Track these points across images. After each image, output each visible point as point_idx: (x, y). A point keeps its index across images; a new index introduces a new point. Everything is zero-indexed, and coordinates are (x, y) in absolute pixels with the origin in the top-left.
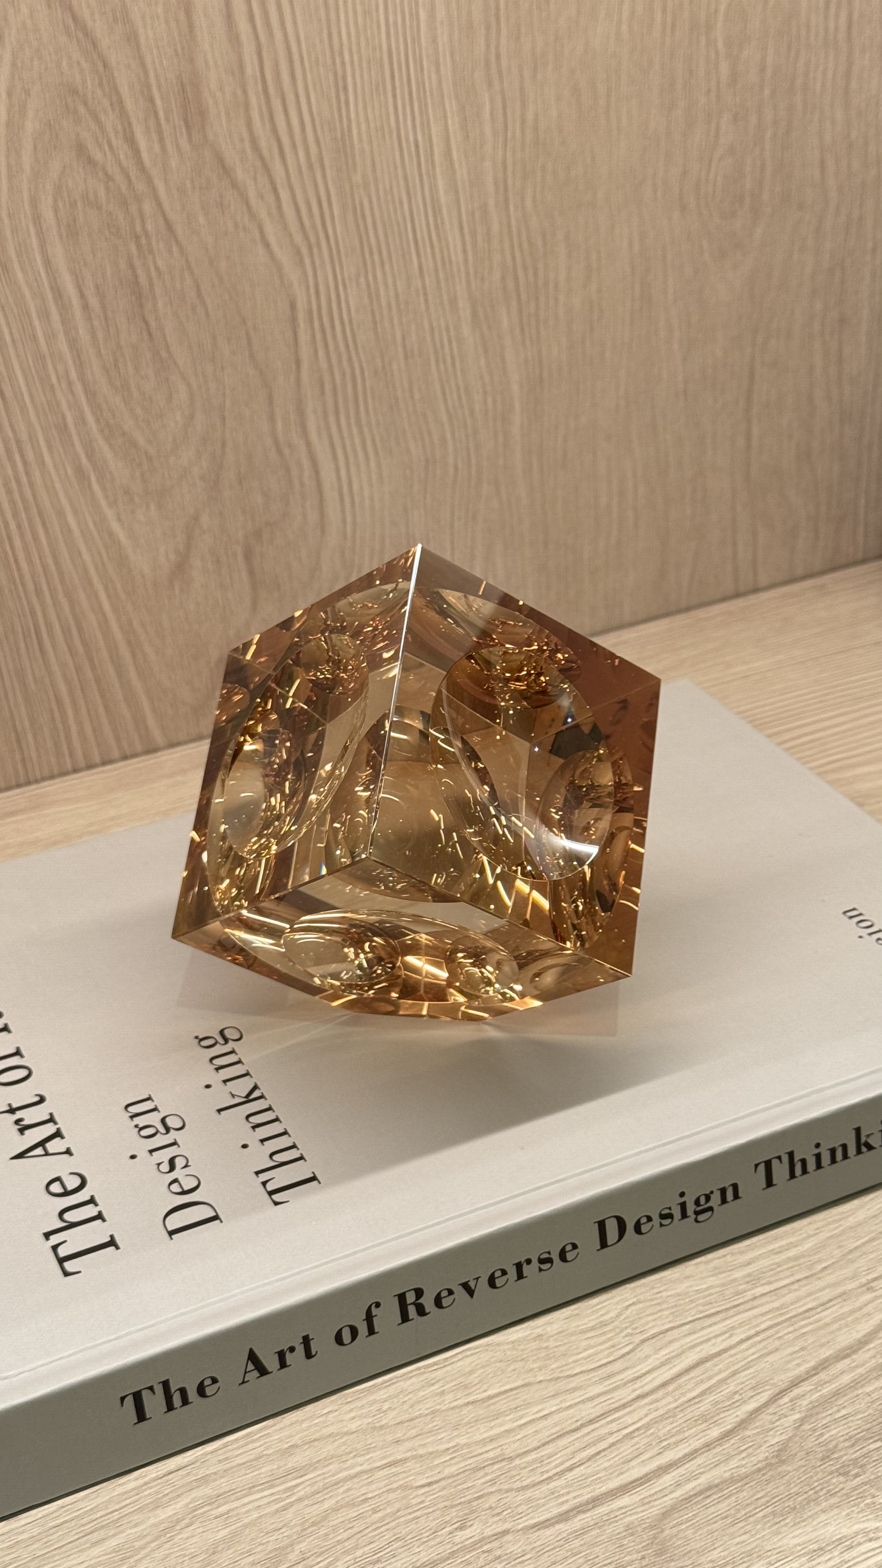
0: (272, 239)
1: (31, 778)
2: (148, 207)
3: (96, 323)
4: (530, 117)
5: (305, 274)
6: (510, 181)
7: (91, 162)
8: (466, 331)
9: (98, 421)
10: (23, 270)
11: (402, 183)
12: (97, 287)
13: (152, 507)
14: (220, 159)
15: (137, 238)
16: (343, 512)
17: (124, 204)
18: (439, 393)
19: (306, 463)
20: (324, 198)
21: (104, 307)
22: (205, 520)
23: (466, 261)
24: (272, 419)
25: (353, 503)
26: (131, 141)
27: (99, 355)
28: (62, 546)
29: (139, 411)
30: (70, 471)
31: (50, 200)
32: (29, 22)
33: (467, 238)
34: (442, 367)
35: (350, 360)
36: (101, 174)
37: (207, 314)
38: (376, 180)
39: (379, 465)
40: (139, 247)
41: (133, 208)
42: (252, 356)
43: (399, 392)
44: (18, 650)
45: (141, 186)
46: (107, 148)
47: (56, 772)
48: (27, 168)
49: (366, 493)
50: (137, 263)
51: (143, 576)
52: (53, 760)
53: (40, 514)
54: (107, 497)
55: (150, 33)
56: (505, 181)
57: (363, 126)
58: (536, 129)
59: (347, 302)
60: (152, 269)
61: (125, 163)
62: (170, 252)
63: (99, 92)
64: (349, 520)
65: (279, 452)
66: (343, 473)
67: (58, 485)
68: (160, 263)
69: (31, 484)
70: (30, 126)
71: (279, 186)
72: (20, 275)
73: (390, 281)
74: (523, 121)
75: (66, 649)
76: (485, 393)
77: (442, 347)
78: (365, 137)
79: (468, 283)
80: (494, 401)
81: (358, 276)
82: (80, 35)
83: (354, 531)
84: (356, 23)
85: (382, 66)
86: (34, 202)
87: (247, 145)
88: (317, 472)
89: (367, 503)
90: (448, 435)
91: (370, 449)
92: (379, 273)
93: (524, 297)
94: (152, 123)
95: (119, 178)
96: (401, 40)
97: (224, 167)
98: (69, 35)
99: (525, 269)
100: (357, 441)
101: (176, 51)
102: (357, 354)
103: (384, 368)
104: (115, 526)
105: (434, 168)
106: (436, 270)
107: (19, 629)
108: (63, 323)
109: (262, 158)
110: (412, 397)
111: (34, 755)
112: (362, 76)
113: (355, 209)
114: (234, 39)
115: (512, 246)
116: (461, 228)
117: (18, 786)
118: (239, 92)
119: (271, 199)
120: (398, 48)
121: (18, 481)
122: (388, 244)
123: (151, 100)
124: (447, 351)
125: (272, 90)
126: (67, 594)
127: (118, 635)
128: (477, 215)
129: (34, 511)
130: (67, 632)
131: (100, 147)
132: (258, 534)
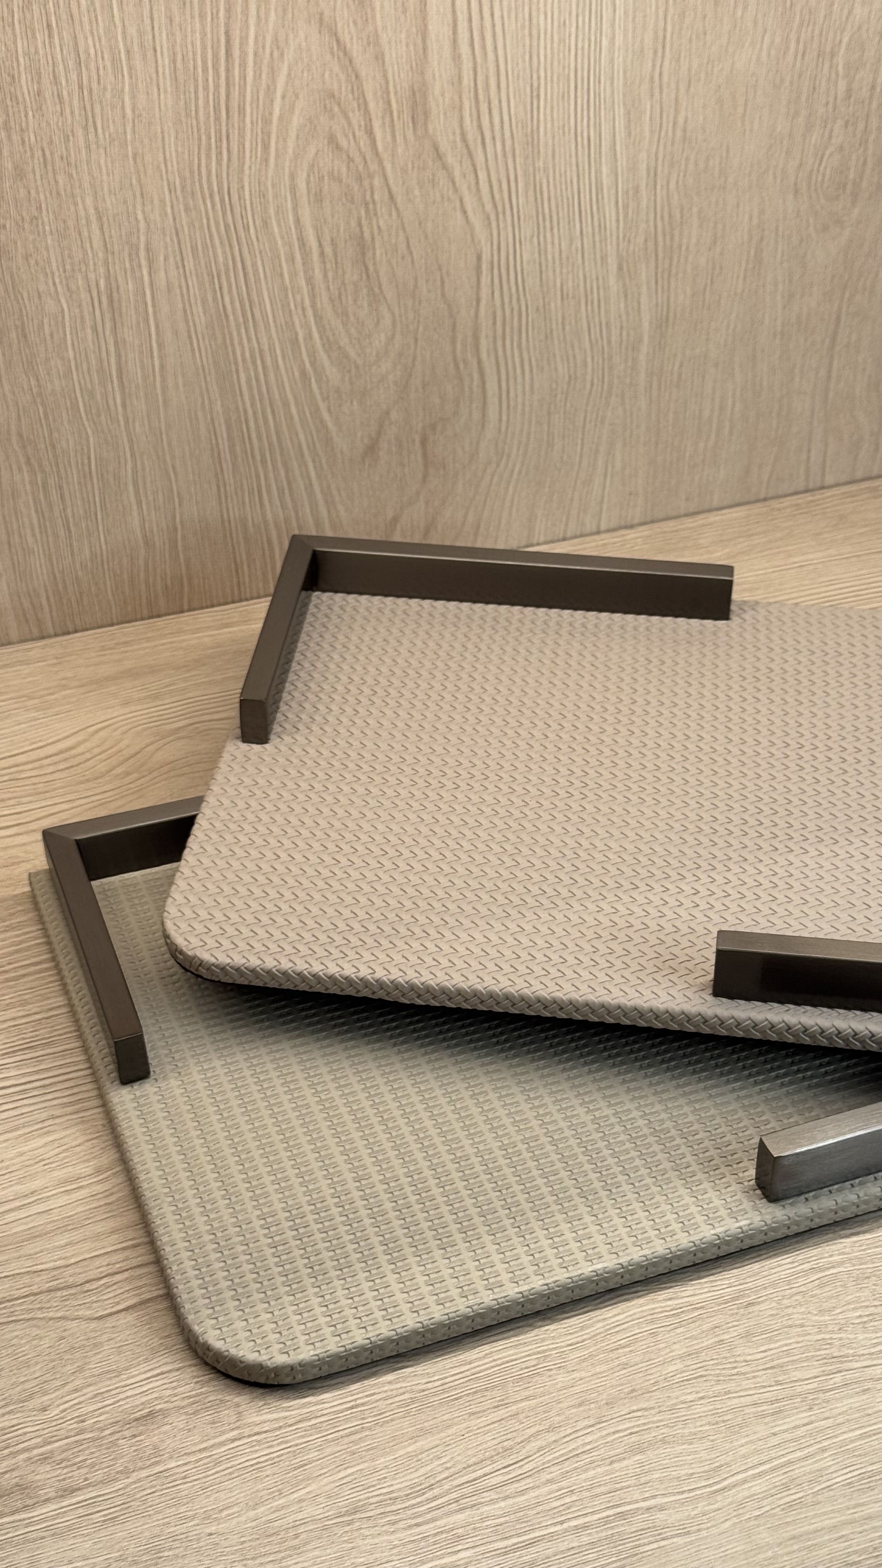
0: (469, 208)
1: (243, 597)
2: (377, 182)
3: (328, 266)
4: (681, 120)
5: (492, 235)
6: (660, 168)
7: (338, 147)
8: (612, 281)
9: (321, 338)
10: (279, 225)
11: (574, 168)
12: (332, 240)
13: (355, 403)
14: (436, 149)
15: (367, 204)
17: (360, 179)
19: (476, 376)
20: (512, 178)
21: (335, 255)
22: (394, 415)
23: (618, 228)
24: (454, 341)
25: (508, 407)
26: (370, 133)
27: (328, 289)
28: (284, 428)
29: (353, 331)
30: (297, 374)
31: (305, 174)
32: (304, 44)
33: (621, 210)
34: (589, 308)
35: (518, 299)
36: (344, 156)
37: (413, 262)
38: (554, 166)
39: (532, 379)
40: (367, 211)
41: (366, 183)
42: (443, 295)
43: (554, 326)
44: (243, 503)
45: (373, 167)
46: (351, 137)
47: (262, 593)
48: (290, 151)
49: (520, 400)
50: (364, 222)
51: (342, 453)
52: (261, 585)
53: (271, 404)
54: (321, 394)
55: (394, 55)
56: (656, 167)
57: (549, 125)
58: (684, 130)
59: (521, 256)
60: (375, 227)
61: (363, 150)
62: (390, 215)
63: (350, 96)
64: (504, 418)
65: (457, 366)
67: (287, 385)
68: (381, 223)
69: (267, 382)
70: (296, 121)
71: (478, 167)
72: (276, 230)
73: (556, 241)
74: (675, 124)
75: (279, 504)
76: (622, 328)
77: (592, 292)
78: (549, 135)
79: (618, 245)
80: (628, 334)
81: (532, 237)
82: (341, 54)
83: (507, 428)
84: (552, 48)
85: (569, 80)
86: (292, 177)
87: (458, 138)
88: (483, 383)
89: (520, 407)
90: (589, 360)
91: (527, 367)
92: (548, 235)
93: (661, 256)
94: (388, 119)
95: (358, 159)
96: (586, 60)
97: (438, 154)
98: (332, 54)
99: (664, 235)
100: (517, 360)
101: (411, 67)
102: (525, 295)
103: (544, 306)
104: (326, 415)
105: (600, 157)
106: (593, 234)
107: (246, 487)
108: (304, 264)
109: (467, 146)
110: (564, 329)
111: (247, 580)
112: (552, 88)
113: (535, 186)
114: (456, 58)
115: (655, 217)
116: (617, 203)
117: (233, 602)
118: (456, 98)
119: (472, 176)
120: (583, 68)
121: (257, 380)
123: (389, 103)
124: (595, 295)
125: (481, 97)
126: (285, 464)
127: (319, 496)
128: (631, 193)
129: (267, 403)
130: (281, 491)
131: (346, 136)
132: (433, 427)
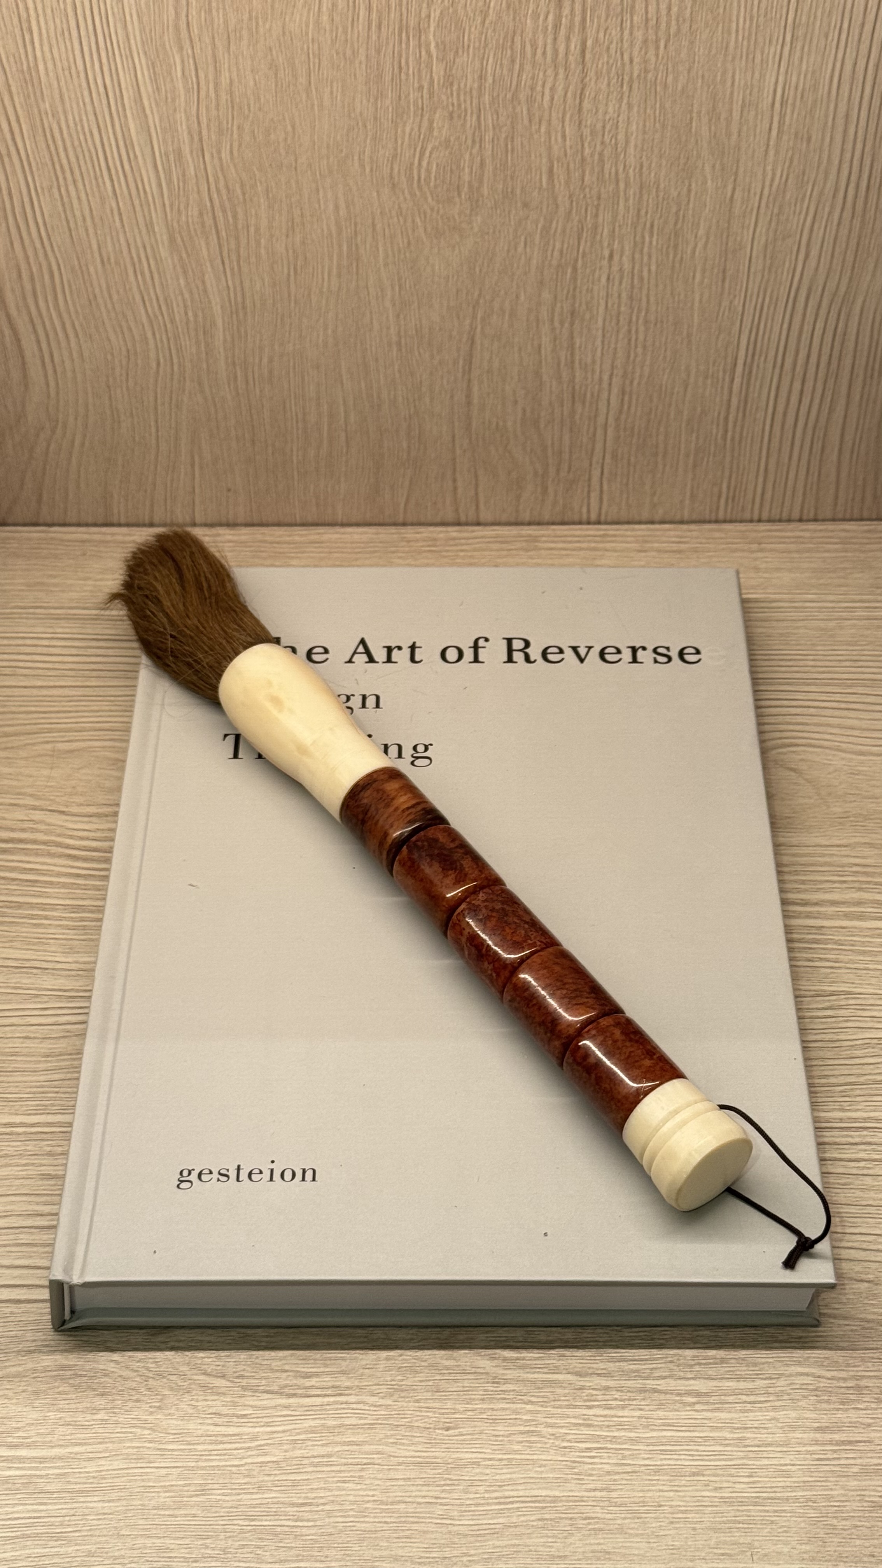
16: (46, 376)
18: (138, 297)
66: (44, 346)
122: (80, 167)
